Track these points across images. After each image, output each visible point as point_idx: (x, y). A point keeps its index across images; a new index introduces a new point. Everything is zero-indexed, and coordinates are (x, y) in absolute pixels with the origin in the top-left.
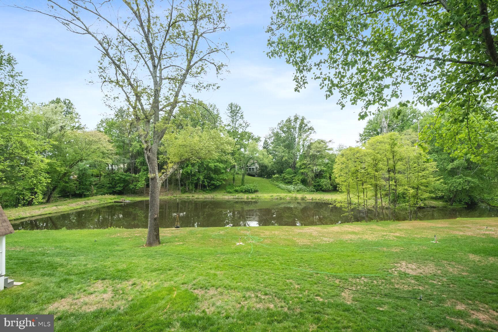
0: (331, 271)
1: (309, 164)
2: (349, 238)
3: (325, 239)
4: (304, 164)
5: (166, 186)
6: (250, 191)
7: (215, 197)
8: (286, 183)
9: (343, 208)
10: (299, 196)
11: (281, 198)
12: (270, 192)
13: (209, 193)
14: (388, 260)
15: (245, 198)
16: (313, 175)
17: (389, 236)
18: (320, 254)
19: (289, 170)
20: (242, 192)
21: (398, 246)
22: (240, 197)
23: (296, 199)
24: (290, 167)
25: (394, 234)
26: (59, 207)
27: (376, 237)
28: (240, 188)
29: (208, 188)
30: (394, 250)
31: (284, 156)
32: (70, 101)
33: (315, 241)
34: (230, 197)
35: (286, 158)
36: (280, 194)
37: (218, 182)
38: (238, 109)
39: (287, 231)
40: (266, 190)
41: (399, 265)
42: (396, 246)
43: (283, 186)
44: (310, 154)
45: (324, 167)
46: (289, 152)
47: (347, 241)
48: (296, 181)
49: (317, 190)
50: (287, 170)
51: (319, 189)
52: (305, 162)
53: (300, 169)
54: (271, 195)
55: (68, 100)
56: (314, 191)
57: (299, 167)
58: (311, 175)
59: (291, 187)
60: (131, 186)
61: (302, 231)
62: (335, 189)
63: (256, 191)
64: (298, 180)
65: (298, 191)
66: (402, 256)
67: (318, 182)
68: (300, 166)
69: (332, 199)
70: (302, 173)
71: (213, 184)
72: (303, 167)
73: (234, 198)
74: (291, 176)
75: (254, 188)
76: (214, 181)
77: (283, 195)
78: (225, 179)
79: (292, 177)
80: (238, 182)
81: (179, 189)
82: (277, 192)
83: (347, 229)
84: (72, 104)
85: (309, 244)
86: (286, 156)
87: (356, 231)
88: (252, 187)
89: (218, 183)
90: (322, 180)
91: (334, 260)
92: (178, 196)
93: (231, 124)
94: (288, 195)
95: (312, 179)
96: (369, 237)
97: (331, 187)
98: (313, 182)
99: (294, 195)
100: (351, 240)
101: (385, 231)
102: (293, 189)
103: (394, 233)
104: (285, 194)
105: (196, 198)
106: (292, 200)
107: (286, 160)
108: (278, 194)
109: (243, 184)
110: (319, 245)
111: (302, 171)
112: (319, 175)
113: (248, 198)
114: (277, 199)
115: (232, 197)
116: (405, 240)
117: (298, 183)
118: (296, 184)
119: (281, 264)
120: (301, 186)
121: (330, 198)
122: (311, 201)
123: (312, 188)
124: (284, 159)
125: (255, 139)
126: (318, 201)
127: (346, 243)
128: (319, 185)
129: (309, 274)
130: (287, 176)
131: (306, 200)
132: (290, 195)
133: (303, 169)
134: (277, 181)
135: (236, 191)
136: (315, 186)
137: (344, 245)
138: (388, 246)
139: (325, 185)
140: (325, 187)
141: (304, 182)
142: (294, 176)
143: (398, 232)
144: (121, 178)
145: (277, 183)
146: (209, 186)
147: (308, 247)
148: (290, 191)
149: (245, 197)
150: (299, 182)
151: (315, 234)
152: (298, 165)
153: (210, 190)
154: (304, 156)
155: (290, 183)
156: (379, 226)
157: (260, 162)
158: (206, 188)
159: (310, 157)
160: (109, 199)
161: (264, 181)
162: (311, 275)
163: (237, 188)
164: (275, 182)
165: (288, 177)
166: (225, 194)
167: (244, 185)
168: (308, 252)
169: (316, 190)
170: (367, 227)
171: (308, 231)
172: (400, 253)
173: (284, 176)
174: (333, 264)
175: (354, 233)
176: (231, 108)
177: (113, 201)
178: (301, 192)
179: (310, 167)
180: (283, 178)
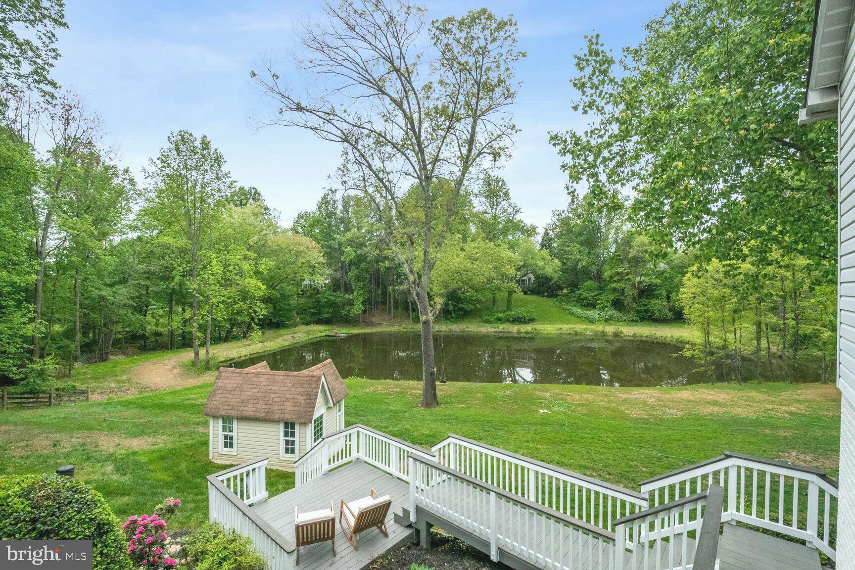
0: (687, 455)
1: (628, 274)
2: (710, 411)
3: (671, 411)
4: (618, 273)
5: (390, 312)
6: (523, 320)
7: (466, 329)
8: (585, 306)
9: (696, 358)
10: (610, 329)
11: (576, 332)
12: (555, 322)
13: (456, 323)
14: (769, 447)
15: (515, 331)
16: (635, 292)
17: (777, 411)
18: (665, 433)
19: (589, 283)
20: (508, 321)
21: (791, 428)
22: (507, 331)
23: (604, 334)
24: (591, 279)
25: (787, 409)
26: (266, 344)
27: (755, 412)
28: (504, 315)
29: (453, 315)
30: (781, 433)
31: (580, 260)
32: (256, 190)
33: (654, 413)
34: (490, 330)
35: (585, 263)
36: (574, 326)
37: (470, 305)
38: (500, 184)
39: (606, 395)
40: (548, 318)
41: (786, 454)
42: (787, 427)
43: (579, 311)
44: (630, 256)
45: (656, 278)
46: (590, 253)
47: (705, 415)
48: (602, 303)
49: (643, 320)
50: (587, 283)
51: (647, 317)
52: (620, 270)
53: (610, 282)
54: (558, 326)
55: (254, 188)
56: (636, 321)
57: (608, 279)
58: (630, 292)
59: (593, 313)
60: (344, 312)
61: (629, 396)
62: (678, 317)
63: (532, 320)
64: (607, 302)
65: (606, 320)
66: (794, 442)
67: (644, 305)
68: (611, 277)
69: (672, 336)
70: (615, 289)
71: (462, 309)
72: (616, 278)
73: (496, 332)
74: (593, 294)
75: (529, 315)
76: (462, 303)
77: (580, 327)
78: (481, 300)
79: (595, 296)
80: (501, 305)
81: (409, 316)
82: (569, 323)
83: (704, 396)
84: (259, 195)
85: (646, 417)
86: (584, 260)
87: (721, 400)
88: (525, 314)
89: (470, 307)
90: (653, 302)
91: (689, 443)
92: (410, 326)
93: (489, 210)
94: (589, 327)
95: (634, 299)
96: (743, 411)
97: (670, 314)
98: (634, 305)
99: (599, 328)
100: (712, 415)
101: (772, 402)
102: (597, 316)
103: (788, 406)
104: (585, 326)
105: (437, 331)
106: (596, 336)
107: (583, 266)
108: (570, 326)
109: (509, 308)
110: (662, 420)
111: (614, 285)
112: (646, 292)
113: (519, 332)
114: (570, 334)
115: (493, 330)
116: (803, 419)
117: (606, 306)
118: (603, 308)
119: (615, 442)
120: (613, 312)
121: (669, 335)
122: (631, 338)
123: (632, 315)
124: (580, 265)
125: (527, 231)
126: (644, 339)
127: (705, 419)
128: (647, 311)
129: (657, 458)
130: (585, 295)
131: (622, 337)
132: (593, 327)
133: (615, 281)
134: (568, 303)
135: (499, 320)
136: (638, 312)
137: (703, 422)
138: (773, 427)
139: (659, 311)
140: (657, 314)
141: (617, 304)
142: (599, 294)
143: (795, 405)
144: (330, 300)
145: (567, 307)
146: (455, 312)
147: (646, 422)
148: (592, 321)
149: (514, 329)
150: (608, 304)
151: (651, 401)
152: (607, 274)
153: (457, 318)
154: (617, 259)
155: (592, 306)
156: (761, 392)
157: (540, 272)
158: (451, 314)
159: (630, 262)
160: (319, 331)
161: (544, 303)
162: (660, 459)
163: (500, 315)
164: (564, 303)
165: (588, 295)
166: (482, 324)
167: (511, 311)
168: (647, 429)
169: (641, 318)
170: (739, 394)
171: (638, 396)
172: (792, 438)
173: (581, 295)
174: (687, 447)
175: (715, 403)
176: (489, 185)
177: (324, 334)
178: (612, 322)
179: (628, 279)
180: (579, 297)
